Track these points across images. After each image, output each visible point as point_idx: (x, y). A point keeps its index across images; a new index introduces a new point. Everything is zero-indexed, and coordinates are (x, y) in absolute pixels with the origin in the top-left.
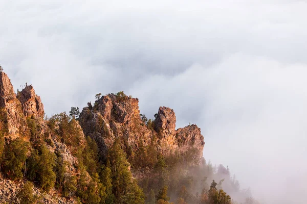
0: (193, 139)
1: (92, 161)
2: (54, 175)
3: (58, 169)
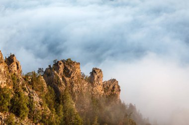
0: (114, 88)
2: (28, 109)
3: (30, 106)
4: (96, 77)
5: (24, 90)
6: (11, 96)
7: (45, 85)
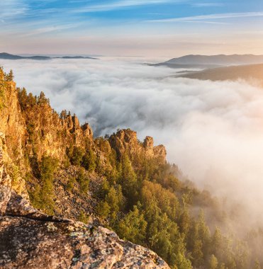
0: (161, 151)
1: (113, 160)
2: (95, 165)
3: (97, 163)
4: (148, 143)
5: (94, 150)
6: (83, 154)
7: (110, 147)
